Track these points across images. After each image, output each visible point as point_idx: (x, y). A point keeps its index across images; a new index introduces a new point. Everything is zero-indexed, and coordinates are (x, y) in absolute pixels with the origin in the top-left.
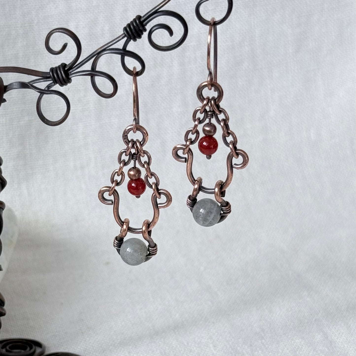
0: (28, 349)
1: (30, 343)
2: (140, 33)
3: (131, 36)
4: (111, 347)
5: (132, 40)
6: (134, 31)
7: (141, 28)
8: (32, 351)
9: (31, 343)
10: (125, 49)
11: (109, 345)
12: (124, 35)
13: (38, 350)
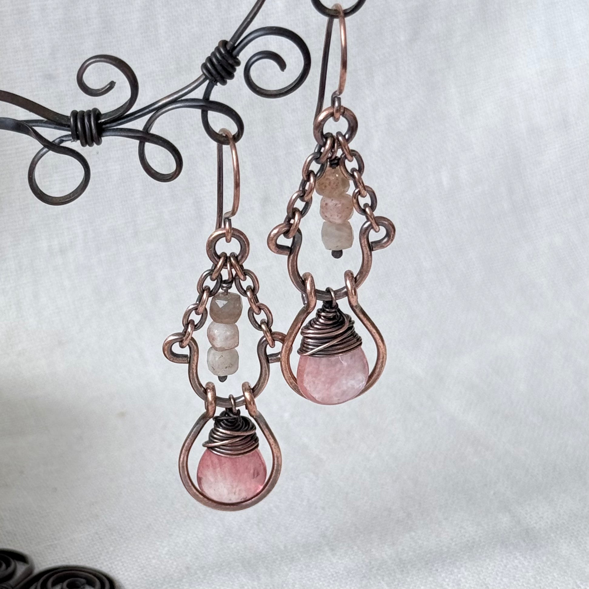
0: (4, 566)
1: (6, 556)
2: (230, 69)
3: (217, 76)
4: (154, 561)
5: (218, 84)
6: (219, 68)
7: (231, 61)
8: (10, 569)
9: (9, 557)
10: (208, 99)
11: (150, 558)
12: (204, 77)
13: (21, 569)
